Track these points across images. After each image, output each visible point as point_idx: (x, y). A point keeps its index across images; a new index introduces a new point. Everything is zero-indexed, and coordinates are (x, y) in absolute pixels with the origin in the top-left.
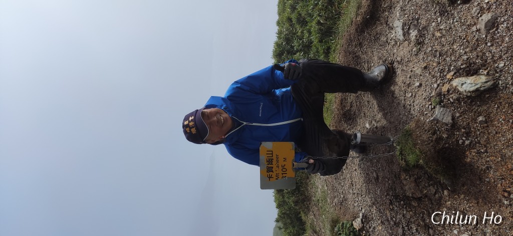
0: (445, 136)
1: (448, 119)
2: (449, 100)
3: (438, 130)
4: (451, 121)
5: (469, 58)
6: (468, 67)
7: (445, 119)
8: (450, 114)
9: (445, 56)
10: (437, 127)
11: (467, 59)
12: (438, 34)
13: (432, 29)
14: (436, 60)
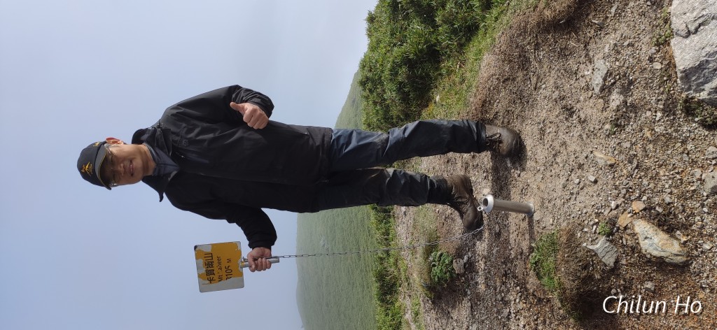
0: (597, 276)
1: (610, 260)
2: (621, 238)
3: (593, 265)
4: (612, 264)
5: (672, 203)
6: (664, 215)
7: (606, 258)
8: (615, 255)
9: (643, 174)
10: (592, 261)
11: (669, 204)
12: (648, 134)
13: (642, 119)
14: (629, 168)
